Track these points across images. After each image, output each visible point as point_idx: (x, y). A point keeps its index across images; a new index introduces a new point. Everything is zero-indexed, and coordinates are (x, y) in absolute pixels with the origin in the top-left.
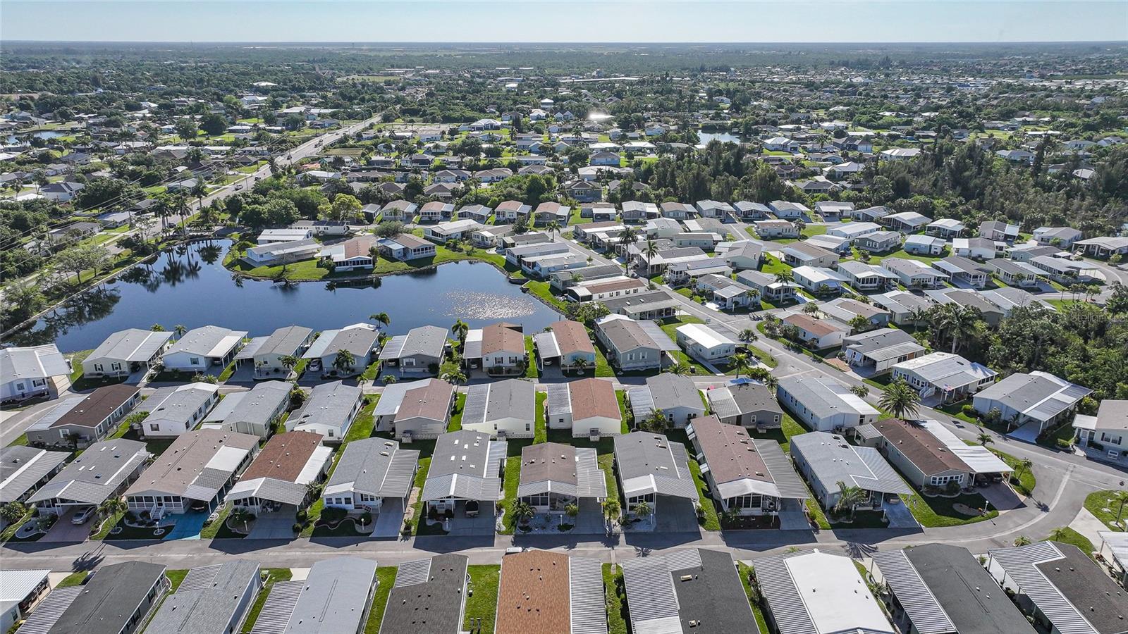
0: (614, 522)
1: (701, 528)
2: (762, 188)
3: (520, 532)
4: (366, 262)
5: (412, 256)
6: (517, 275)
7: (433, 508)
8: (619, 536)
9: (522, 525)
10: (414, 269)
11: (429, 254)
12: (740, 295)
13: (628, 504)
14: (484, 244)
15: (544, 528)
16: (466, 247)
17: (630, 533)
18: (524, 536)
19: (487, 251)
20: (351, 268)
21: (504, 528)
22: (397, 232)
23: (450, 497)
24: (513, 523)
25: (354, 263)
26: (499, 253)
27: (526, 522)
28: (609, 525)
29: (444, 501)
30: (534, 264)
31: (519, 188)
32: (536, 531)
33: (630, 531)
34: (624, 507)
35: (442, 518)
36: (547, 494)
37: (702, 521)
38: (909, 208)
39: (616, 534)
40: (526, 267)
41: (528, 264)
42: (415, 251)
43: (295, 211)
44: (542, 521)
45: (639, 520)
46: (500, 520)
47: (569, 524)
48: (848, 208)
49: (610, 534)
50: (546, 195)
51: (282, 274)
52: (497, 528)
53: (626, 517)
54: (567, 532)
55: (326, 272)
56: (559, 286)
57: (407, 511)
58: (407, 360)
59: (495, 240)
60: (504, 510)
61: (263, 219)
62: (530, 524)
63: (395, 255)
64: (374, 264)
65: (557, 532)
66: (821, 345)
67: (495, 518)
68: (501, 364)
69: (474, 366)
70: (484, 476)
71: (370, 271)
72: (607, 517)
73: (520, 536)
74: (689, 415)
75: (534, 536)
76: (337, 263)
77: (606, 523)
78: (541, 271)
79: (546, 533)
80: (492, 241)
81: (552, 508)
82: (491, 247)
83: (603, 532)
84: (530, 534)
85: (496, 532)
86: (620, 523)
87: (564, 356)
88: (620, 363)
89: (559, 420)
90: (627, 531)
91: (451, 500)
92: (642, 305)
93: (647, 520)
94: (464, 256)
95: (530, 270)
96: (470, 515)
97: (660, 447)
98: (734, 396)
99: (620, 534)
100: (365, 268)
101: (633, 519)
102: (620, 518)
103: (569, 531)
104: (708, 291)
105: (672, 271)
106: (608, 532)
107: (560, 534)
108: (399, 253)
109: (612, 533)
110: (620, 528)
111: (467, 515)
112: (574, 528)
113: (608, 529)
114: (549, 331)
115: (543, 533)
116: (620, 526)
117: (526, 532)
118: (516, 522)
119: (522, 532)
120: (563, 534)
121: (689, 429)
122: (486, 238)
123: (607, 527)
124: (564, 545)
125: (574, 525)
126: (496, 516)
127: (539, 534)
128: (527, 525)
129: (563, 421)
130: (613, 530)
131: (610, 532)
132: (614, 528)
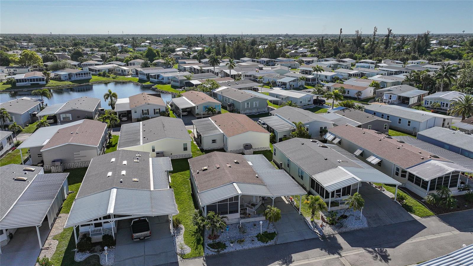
1: (413, 215)
3: (211, 252)
4: (40, 80)
5: (74, 78)
6: (148, 83)
7: (86, 237)
8: (335, 239)
9: (211, 242)
10: (76, 85)
11: (86, 77)
12: (294, 81)
14: (123, 73)
15: (241, 241)
16: (112, 75)
17: (346, 233)
18: (220, 256)
19: (126, 77)
20: (28, 83)
21: (188, 250)
22: (64, 68)
23: (109, 217)
24: (198, 241)
25: (31, 80)
26: (133, 76)
27: (215, 236)
28: (316, 226)
29: (100, 225)
30: (158, 76)
31: (142, 54)
32: (232, 248)
33: (343, 230)
35: (98, 247)
36: (236, 197)
37: (409, 209)
38: (345, 57)
39: (330, 236)
40: (153, 79)
41: (154, 77)
42: (76, 75)
44: (235, 233)
45: (345, 217)
46: (180, 240)
47: (270, 231)
48: (315, 59)
49: (323, 236)
50: (157, 58)
52: (179, 250)
53: (330, 215)
54: (271, 243)
55: (10, 86)
56: (178, 84)
57: (46, 246)
58: (64, 116)
59: (131, 72)
60: (182, 226)
62: (221, 239)
63: (62, 78)
64: (47, 82)
65: (259, 244)
66: (363, 96)
67: (173, 238)
68: (147, 115)
69: (125, 119)
70: (152, 189)
71: (44, 86)
72: (309, 219)
73: (213, 257)
74: (321, 128)
75: (232, 253)
76: (17, 80)
77: (311, 225)
78: (163, 80)
79: (246, 247)
80: (128, 72)
81: (242, 216)
82: (128, 75)
83: (313, 237)
84: (223, 254)
85: (178, 256)
86: (327, 223)
87: (198, 107)
88: (239, 111)
89: (211, 141)
90: (340, 230)
91: (111, 221)
92: (238, 85)
93: (353, 215)
94: (110, 79)
95: (156, 80)
96: (139, 238)
97: (322, 147)
98: (344, 116)
99: (335, 235)
100: (40, 84)
101: (338, 216)
102: (322, 217)
103: (274, 240)
104: (272, 82)
105: (245, 75)
106: (319, 235)
107: (265, 247)
108: (66, 77)
109: (325, 236)
110: (330, 228)
111: (134, 239)
112: (278, 236)
113: (317, 232)
114: (180, 97)
115: (242, 248)
116: (328, 225)
117: (218, 251)
118: (202, 239)
119: (214, 252)
120: (268, 246)
121: (329, 137)
122: (125, 70)
123: (315, 229)
124: (276, 261)
125: (276, 232)
126: (174, 235)
127: (237, 251)
128: (217, 240)
129: (215, 142)
130: (324, 231)
131: (322, 234)
132: (323, 229)
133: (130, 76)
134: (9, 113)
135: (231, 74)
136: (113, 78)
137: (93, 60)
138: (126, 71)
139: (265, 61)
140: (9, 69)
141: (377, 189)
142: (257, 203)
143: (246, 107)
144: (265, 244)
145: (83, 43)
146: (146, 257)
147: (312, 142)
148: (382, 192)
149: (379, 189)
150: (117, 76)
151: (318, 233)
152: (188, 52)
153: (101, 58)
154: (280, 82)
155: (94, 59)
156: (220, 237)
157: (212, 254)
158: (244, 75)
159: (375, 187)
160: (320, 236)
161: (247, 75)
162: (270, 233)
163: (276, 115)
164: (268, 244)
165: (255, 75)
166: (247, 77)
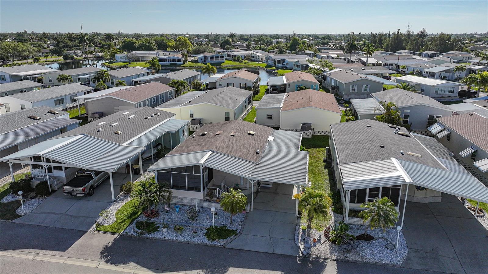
0: (316, 234)
2: (440, 45)
3: (133, 231)
5: (208, 61)
6: (272, 68)
8: (322, 266)
11: (220, 61)
13: (347, 205)
14: (256, 59)
15: (179, 229)
16: (245, 61)
17: (349, 262)
18: (139, 239)
20: (168, 63)
21: (111, 221)
22: (205, 52)
24: (132, 215)
25: (171, 60)
26: (264, 63)
27: (155, 214)
28: (306, 239)
30: (284, 61)
32: (162, 234)
33: (350, 257)
34: (339, 209)
35: (34, 194)
39: (318, 259)
40: (279, 65)
41: (280, 62)
42: (211, 58)
43: (154, 45)
44: (182, 217)
45: (369, 238)
46: (114, 208)
47: (230, 227)
49: (306, 258)
51: (127, 65)
52: (101, 219)
53: (343, 227)
54: (219, 243)
59: (264, 59)
61: (135, 46)
62: (160, 219)
63: (199, 60)
64: (184, 63)
65: (201, 239)
70: (124, 144)
72: (304, 224)
73: (129, 237)
74: (431, 118)
76: (159, 59)
77: (300, 235)
78: (288, 65)
79: (180, 239)
80: (262, 59)
81: (208, 198)
82: (261, 61)
83: (290, 252)
84: (145, 239)
85: (95, 225)
86: (328, 238)
87: (289, 85)
88: (342, 95)
89: (266, 116)
90: (342, 257)
91: (45, 165)
92: (364, 71)
93: (386, 240)
94: (242, 64)
95: (281, 65)
96: (71, 194)
97: (399, 134)
98: (486, 107)
99: (327, 261)
100: (177, 64)
101: (357, 233)
102: (329, 228)
103: (225, 241)
104: (417, 71)
105: (385, 64)
106: (300, 253)
107: (207, 246)
108: (202, 59)
109: (309, 257)
110: (328, 247)
111: (65, 193)
112: (237, 236)
113: (302, 247)
114: (281, 76)
115: (173, 238)
116: (328, 243)
117: (142, 234)
118: (139, 213)
119: (137, 232)
120: (210, 246)
121: (435, 129)
122: (258, 57)
123: (302, 242)
124: (200, 269)
125: (238, 231)
126: (115, 201)
127: (165, 240)
128: (153, 220)
129: (271, 118)
130: (313, 249)
131: (305, 253)
132: (314, 246)
133: (262, 63)
134: (110, 75)
135: (368, 63)
136: (245, 63)
137: (239, 49)
138: (260, 58)
139: (428, 54)
140: (164, 53)
141: (471, 211)
142: (246, 188)
143: (351, 90)
144: (209, 243)
145: (249, 39)
146: (64, 216)
147: (390, 127)
148: (476, 217)
149: (473, 213)
150: (250, 62)
151: (301, 250)
152: (340, 45)
153: (247, 47)
154: (427, 73)
155: (241, 48)
156: (161, 218)
157: (132, 235)
158: (383, 64)
159: (469, 208)
160: (301, 255)
161: (387, 64)
162: (228, 230)
163: (376, 98)
164: (212, 244)
165: (398, 64)
166: (387, 66)
